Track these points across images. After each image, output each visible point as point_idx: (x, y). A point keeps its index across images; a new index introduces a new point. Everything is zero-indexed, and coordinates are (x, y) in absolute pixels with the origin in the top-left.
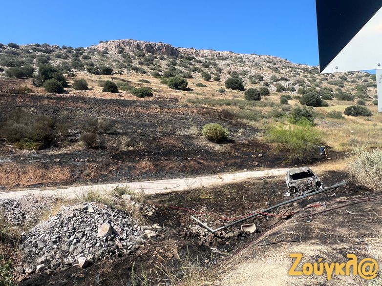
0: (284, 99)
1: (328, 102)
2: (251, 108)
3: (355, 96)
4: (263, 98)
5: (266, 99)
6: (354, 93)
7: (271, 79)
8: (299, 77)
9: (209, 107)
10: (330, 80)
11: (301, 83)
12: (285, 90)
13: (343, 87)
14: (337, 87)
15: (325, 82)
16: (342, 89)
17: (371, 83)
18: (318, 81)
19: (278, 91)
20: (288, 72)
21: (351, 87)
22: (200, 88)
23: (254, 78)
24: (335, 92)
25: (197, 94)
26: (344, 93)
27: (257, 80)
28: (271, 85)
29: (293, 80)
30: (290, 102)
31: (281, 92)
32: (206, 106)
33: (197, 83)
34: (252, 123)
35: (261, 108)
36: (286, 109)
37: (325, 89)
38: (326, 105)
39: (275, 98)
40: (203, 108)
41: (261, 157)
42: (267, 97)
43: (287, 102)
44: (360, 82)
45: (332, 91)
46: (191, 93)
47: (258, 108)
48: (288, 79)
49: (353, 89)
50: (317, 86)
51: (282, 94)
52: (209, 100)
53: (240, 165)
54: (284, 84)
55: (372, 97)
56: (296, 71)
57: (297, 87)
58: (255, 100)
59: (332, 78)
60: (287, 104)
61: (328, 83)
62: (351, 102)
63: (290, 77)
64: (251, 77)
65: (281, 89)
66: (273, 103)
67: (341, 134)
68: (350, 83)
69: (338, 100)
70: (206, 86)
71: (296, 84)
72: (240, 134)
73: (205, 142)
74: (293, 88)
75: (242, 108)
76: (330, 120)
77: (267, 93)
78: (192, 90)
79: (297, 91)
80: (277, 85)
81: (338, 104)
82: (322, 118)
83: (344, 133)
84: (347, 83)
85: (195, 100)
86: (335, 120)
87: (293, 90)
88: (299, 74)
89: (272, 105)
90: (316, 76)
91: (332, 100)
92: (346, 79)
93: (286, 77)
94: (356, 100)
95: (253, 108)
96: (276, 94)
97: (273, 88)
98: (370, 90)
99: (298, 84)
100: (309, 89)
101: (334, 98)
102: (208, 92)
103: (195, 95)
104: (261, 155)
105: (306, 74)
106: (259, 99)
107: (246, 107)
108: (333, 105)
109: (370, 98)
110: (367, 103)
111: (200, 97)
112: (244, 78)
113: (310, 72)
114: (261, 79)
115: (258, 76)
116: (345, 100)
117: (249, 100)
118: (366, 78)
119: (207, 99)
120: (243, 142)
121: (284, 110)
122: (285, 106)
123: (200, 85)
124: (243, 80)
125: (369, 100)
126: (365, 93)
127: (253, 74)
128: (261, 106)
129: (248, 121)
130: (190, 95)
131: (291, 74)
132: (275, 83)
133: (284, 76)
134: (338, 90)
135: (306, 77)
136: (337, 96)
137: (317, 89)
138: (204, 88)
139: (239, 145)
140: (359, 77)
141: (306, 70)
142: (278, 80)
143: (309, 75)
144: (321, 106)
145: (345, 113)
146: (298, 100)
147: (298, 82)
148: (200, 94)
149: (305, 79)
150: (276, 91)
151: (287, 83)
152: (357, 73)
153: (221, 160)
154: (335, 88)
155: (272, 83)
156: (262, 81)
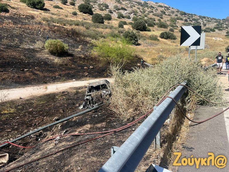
0: (121, 24)
1: (151, 28)
2: (94, 29)
3: (169, 25)
4: (106, 22)
5: (109, 23)
6: (168, 23)
7: (114, 8)
8: (134, 8)
9: (61, 26)
10: (155, 12)
11: (135, 13)
12: (123, 17)
13: (162, 18)
14: (159, 18)
15: (151, 14)
16: (161, 19)
17: (179, 17)
18: (147, 12)
19: (119, 17)
20: (127, 4)
21: (167, 19)
22: (56, 10)
23: (102, 6)
24: (157, 22)
25: (53, 14)
26: (162, 22)
27: (104, 8)
28: (114, 13)
29: (129, 10)
30: (125, 26)
31: (121, 19)
32: (58, 25)
33: (55, 5)
34: (93, 41)
35: (102, 30)
36: (121, 32)
37: (151, 19)
38: (149, 31)
39: (115, 23)
40: (55, 26)
41: (92, 69)
42: (110, 21)
43: (123, 26)
44: (173, 16)
45: (155, 21)
46: (47, 13)
47: (100, 30)
48: (127, 9)
49: (168, 20)
50: (146, 16)
51: (121, 20)
52: (61, 20)
53: (73, 76)
54: (123, 13)
55: (179, 27)
56: (133, 3)
57: (132, 16)
58: (99, 23)
59: (156, 12)
60: (123, 27)
61: (153, 15)
62: (166, 29)
63: (128, 7)
64: (100, 5)
65: (121, 16)
66: (112, 27)
67: (154, 51)
68: (167, 16)
69: (158, 27)
70: (62, 9)
71: (132, 13)
72: (79, 50)
73: (47, 55)
74: (129, 16)
75: (87, 28)
76: (150, 41)
77: (109, 18)
78: (49, 10)
79: (132, 19)
80: (118, 13)
81: (157, 30)
82: (145, 40)
83: (156, 51)
84: (165, 16)
85: (49, 19)
86: (153, 41)
87: (129, 18)
88: (135, 6)
89: (111, 27)
90: (146, 8)
91: (154, 27)
92: (165, 13)
93: (125, 7)
94: (169, 28)
95: (97, 29)
96: (117, 20)
97: (115, 15)
98: (178, 22)
99: (133, 14)
100: (139, 18)
101: (156, 26)
102: (62, 13)
103: (51, 15)
104: (92, 67)
105: (140, 7)
106: (103, 23)
107: (91, 28)
108: (154, 31)
109: (177, 27)
110: (175, 30)
111: (54, 17)
112: (94, 5)
113: (142, 6)
114: (107, 7)
115: (105, 4)
116: (162, 28)
117: (95, 22)
118: (177, 13)
119: (60, 19)
120: (80, 56)
121: (119, 32)
122: (121, 29)
123: (57, 7)
124: (94, 6)
125: (177, 29)
126: (175, 24)
127: (102, 3)
128: (103, 28)
129: (90, 39)
130: (46, 14)
131: (129, 6)
132: (117, 11)
133: (123, 6)
134: (159, 20)
135: (139, 9)
136: (157, 24)
137: (146, 18)
138: (59, 10)
139: (77, 58)
140: (173, 12)
141: (139, 4)
142: (119, 9)
143: (141, 8)
144: (145, 30)
145: (160, 37)
146: (131, 26)
147: (133, 12)
148: (55, 15)
149: (138, 11)
150: (118, 18)
151: (126, 12)
152: (172, 9)
153: (56, 71)
154: (157, 18)
155: (115, 11)
156: (108, 9)
